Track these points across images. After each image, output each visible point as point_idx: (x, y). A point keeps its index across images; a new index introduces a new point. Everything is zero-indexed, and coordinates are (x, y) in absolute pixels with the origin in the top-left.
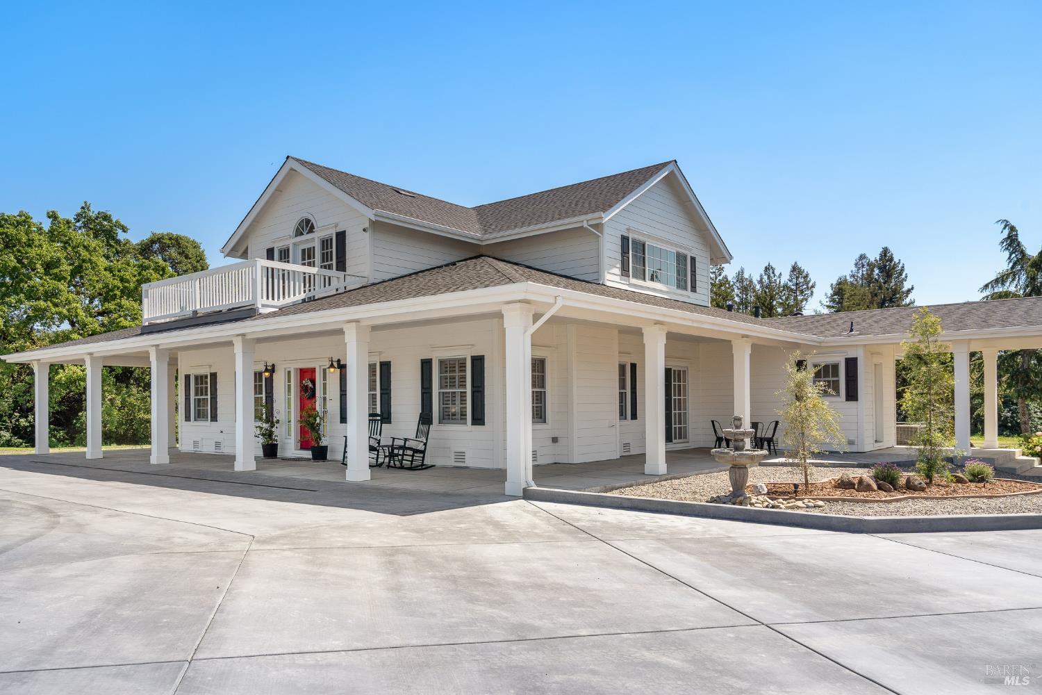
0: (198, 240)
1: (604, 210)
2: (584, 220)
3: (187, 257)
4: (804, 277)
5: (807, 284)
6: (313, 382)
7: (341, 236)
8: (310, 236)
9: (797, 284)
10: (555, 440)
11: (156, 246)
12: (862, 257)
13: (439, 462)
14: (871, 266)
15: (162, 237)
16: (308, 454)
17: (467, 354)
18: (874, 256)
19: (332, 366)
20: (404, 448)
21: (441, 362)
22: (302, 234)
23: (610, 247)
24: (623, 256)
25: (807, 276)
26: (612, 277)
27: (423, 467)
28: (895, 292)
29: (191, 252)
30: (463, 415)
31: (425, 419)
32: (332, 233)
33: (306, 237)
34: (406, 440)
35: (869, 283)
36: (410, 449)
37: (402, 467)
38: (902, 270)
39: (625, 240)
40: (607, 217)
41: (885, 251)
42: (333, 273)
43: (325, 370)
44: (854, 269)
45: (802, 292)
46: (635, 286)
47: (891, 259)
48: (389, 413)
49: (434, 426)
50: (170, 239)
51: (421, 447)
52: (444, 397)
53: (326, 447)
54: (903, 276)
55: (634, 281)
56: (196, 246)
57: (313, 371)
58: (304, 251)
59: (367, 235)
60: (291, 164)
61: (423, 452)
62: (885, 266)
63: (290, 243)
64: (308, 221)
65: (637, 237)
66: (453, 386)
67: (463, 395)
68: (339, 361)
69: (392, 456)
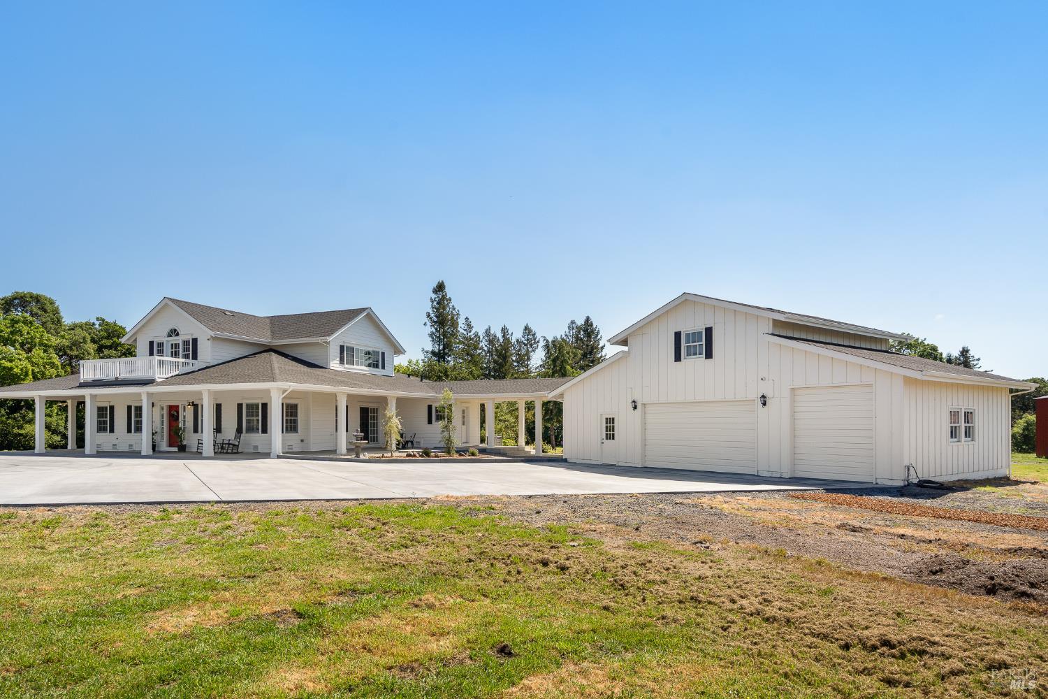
0: (53, 298)
1: (329, 335)
2: (320, 340)
3: (45, 311)
4: (533, 335)
5: (535, 339)
6: (178, 412)
7: (195, 341)
8: (176, 338)
9: (528, 340)
10: (302, 441)
11: (16, 302)
12: (573, 322)
13: (246, 451)
14: (579, 328)
15: (25, 296)
16: (176, 449)
17: (260, 402)
18: (580, 321)
19: (189, 405)
20: (229, 444)
21: (247, 405)
22: (171, 336)
23: (334, 351)
24: (341, 354)
25: (534, 335)
26: (335, 365)
27: (237, 453)
28: (593, 348)
29: (48, 307)
30: (258, 429)
31: (239, 430)
32: (190, 338)
33: (174, 338)
34: (229, 440)
35: (577, 340)
36: (231, 444)
37: (227, 453)
38: (598, 332)
39: (342, 348)
40: (330, 339)
41: (588, 319)
42: (190, 361)
43: (184, 407)
44: (567, 330)
45: (531, 345)
46: (348, 368)
47: (592, 325)
48: (221, 428)
49: (244, 435)
50: (31, 297)
51: (237, 443)
52: (248, 421)
53: (185, 445)
54: (599, 337)
55: (346, 366)
56: (52, 303)
57: (178, 406)
58: (172, 345)
59: (209, 342)
60: (166, 300)
61: (238, 446)
62: (587, 330)
63: (164, 339)
64: (175, 330)
65: (348, 345)
66: (253, 416)
67: (258, 420)
68: (193, 402)
69: (222, 448)
